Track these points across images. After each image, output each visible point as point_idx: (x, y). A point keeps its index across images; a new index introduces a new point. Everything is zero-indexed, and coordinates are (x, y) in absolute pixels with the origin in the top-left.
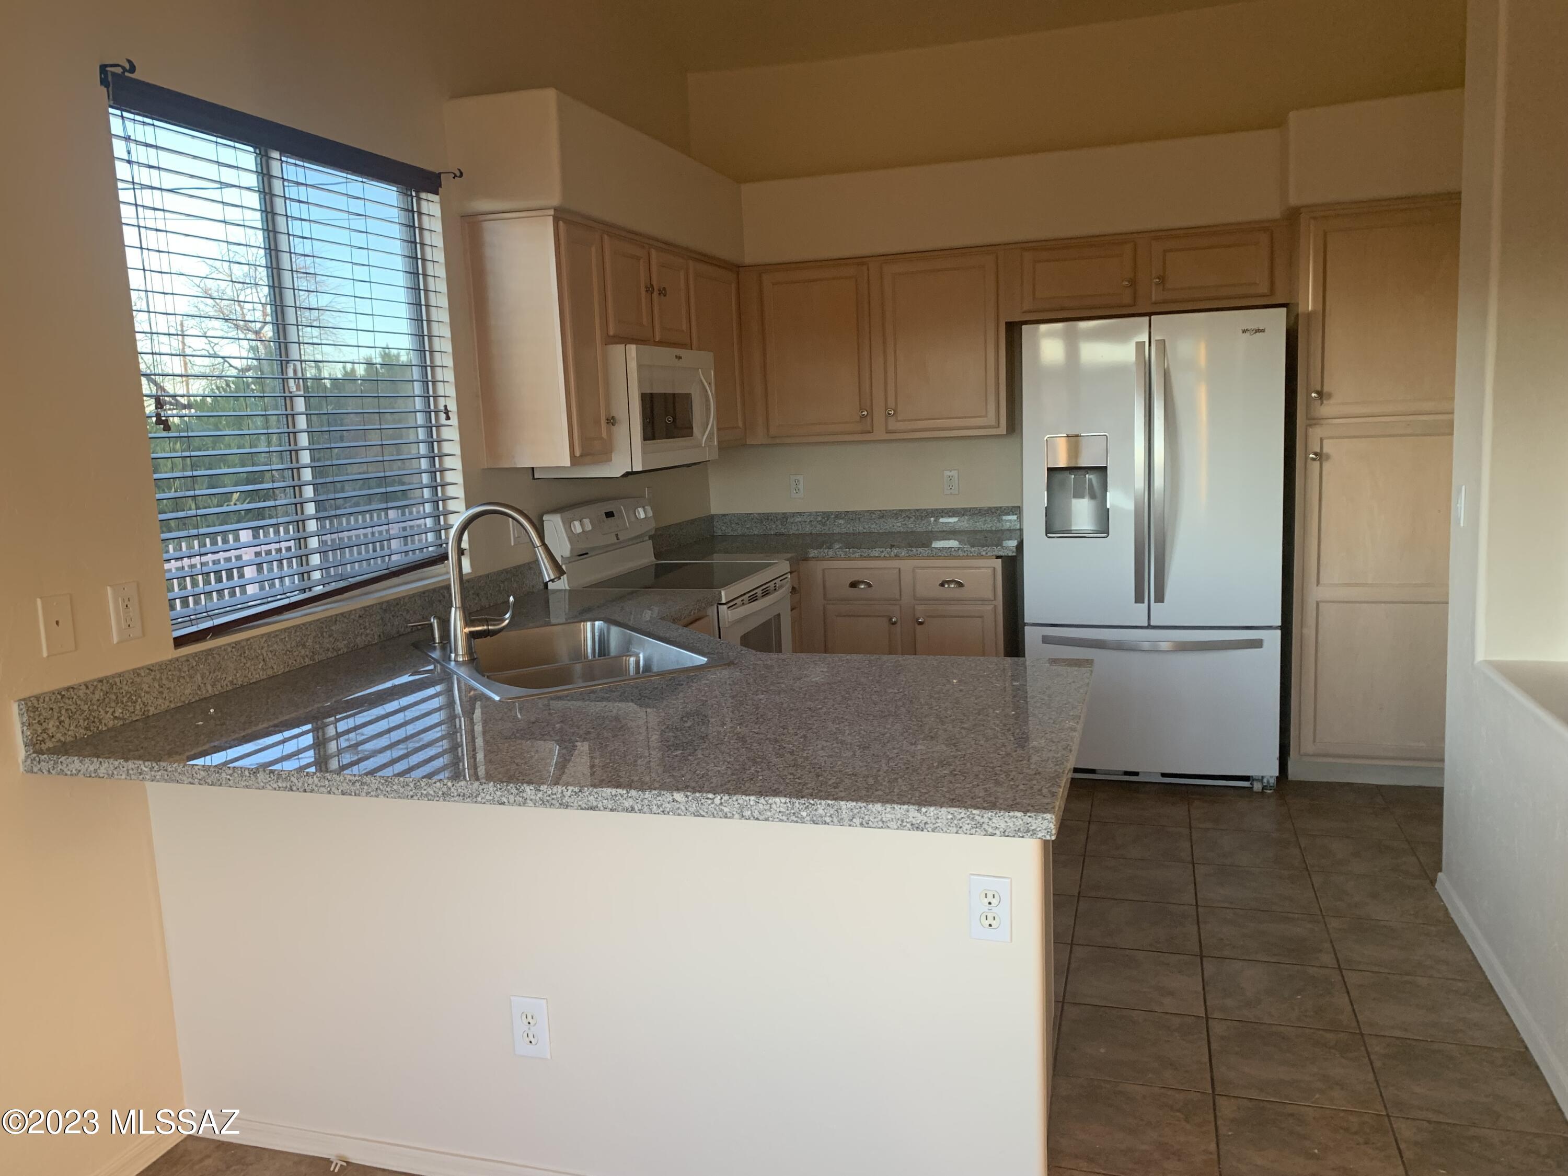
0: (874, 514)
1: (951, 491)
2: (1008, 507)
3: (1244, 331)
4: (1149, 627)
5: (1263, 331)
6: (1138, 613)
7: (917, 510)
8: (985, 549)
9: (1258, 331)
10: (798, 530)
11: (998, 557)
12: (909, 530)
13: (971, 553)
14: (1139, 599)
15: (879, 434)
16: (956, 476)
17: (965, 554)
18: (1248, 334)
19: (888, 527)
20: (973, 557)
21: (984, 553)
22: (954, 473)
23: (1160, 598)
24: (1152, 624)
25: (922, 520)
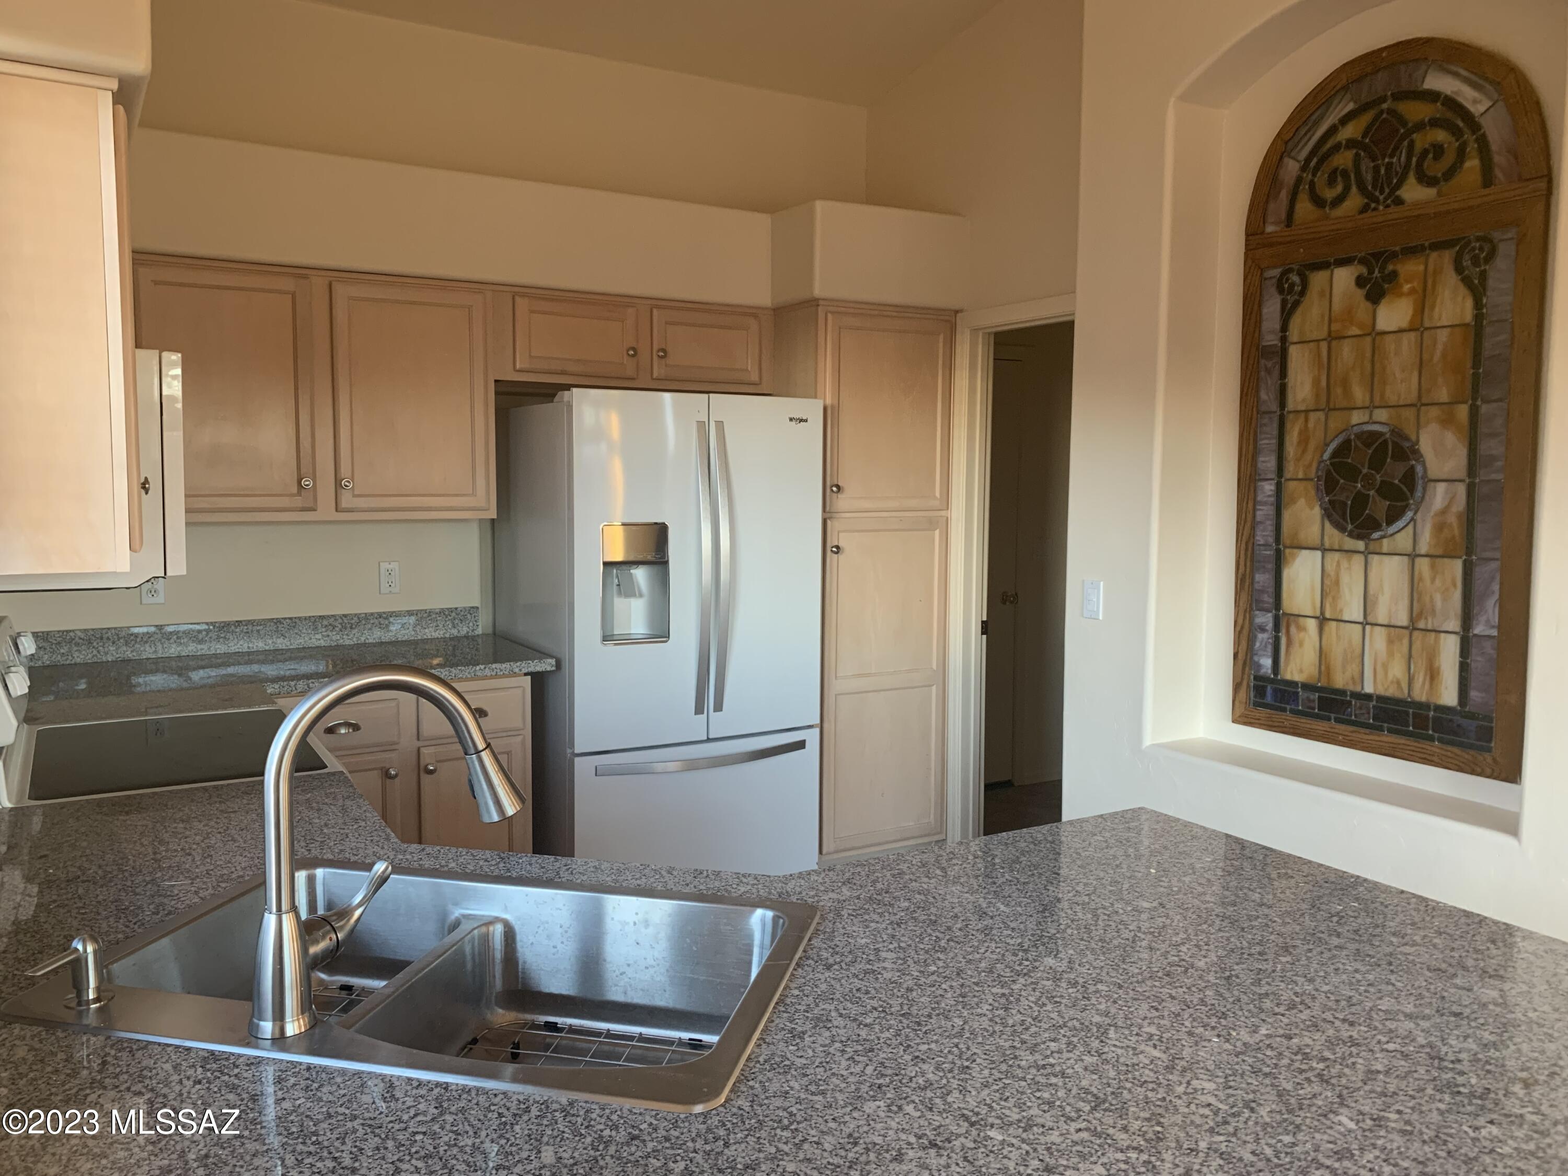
0: (281, 623)
1: (390, 589)
2: (465, 608)
3: (791, 420)
4: (709, 740)
5: (806, 421)
6: (696, 727)
7: (345, 616)
8: (518, 664)
9: (801, 420)
10: (155, 652)
11: (526, 674)
12: (334, 644)
13: (501, 670)
14: (699, 710)
15: (325, 509)
16: (397, 569)
17: (494, 673)
18: (793, 423)
19: (302, 641)
20: (504, 676)
21: (517, 670)
22: (394, 565)
23: (718, 707)
24: (711, 737)
25: (351, 628)
